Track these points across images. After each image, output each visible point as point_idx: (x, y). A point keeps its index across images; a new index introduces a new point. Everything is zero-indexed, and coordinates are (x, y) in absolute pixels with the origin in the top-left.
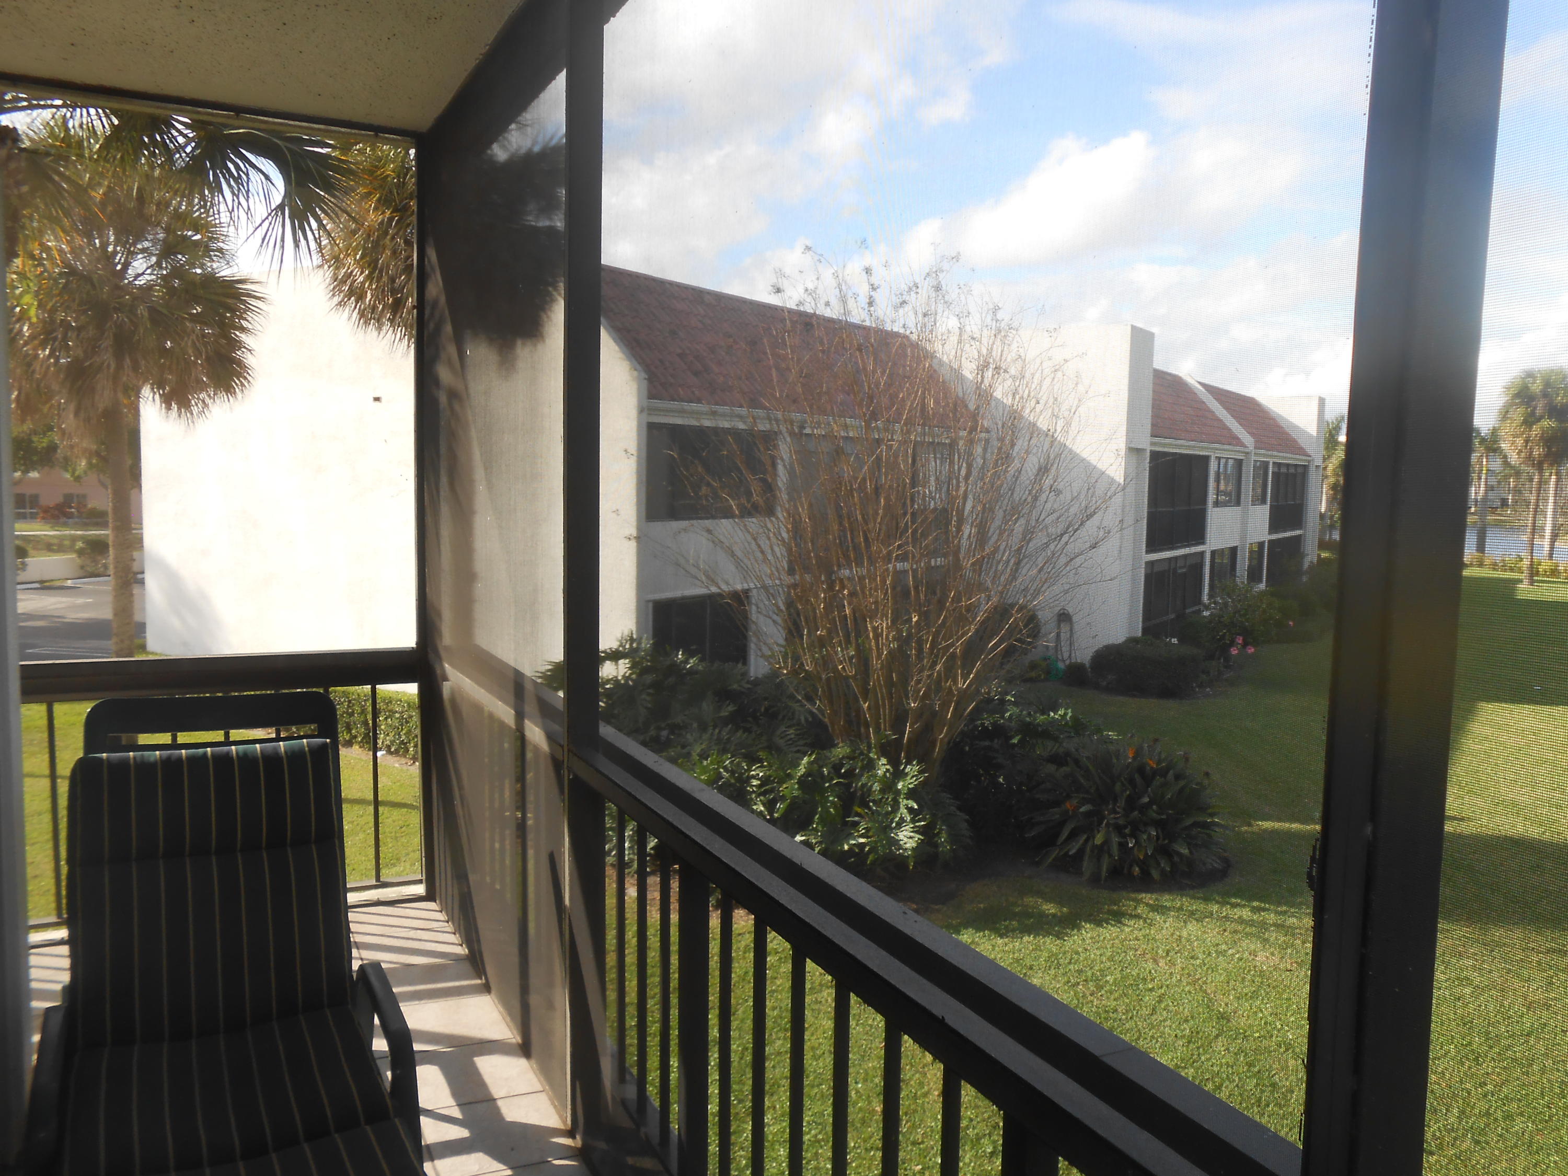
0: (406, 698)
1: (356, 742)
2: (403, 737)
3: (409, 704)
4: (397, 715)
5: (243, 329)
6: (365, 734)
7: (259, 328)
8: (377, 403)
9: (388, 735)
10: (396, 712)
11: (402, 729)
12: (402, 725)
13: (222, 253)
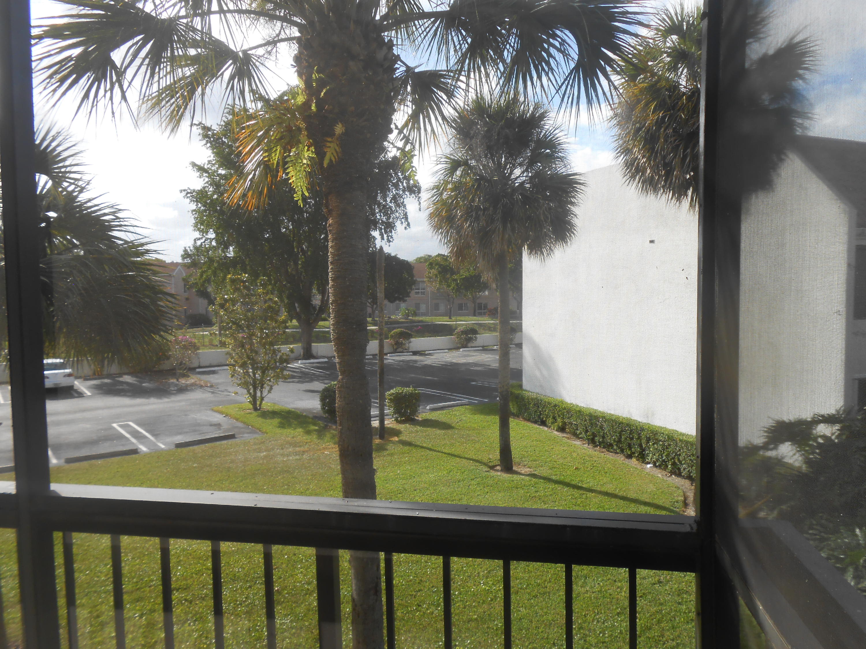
0: (667, 432)
1: (634, 456)
2: (664, 458)
3: (668, 437)
4: (661, 443)
5: (572, 204)
6: (640, 452)
7: (582, 202)
8: (652, 244)
9: (654, 455)
10: (660, 441)
11: (664, 453)
12: (664, 450)
13: (561, 159)
